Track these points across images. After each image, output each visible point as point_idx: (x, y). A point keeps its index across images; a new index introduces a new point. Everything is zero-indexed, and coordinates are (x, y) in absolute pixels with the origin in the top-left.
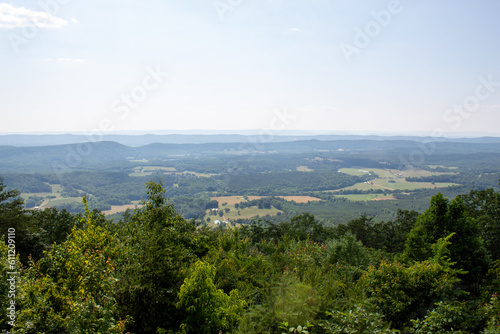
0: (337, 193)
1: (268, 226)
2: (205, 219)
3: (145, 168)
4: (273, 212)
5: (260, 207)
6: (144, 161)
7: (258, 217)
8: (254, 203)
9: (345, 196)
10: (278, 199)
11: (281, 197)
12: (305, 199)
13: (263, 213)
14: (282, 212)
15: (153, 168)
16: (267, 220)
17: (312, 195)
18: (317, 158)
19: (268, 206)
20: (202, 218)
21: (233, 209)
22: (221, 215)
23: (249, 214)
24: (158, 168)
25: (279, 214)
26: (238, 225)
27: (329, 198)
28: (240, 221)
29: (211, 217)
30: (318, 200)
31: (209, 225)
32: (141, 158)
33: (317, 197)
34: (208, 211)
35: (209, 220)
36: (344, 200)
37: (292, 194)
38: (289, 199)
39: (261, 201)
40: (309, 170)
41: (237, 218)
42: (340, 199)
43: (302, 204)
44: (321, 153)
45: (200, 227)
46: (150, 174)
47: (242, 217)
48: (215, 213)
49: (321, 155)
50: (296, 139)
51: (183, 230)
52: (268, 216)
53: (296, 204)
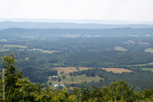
0: (144, 67)
1: (93, 89)
2: (48, 83)
3: (5, 46)
4: (97, 79)
5: (88, 76)
6: (4, 40)
7: (86, 82)
8: (83, 72)
9: (150, 69)
10: (101, 70)
11: (103, 69)
12: (120, 71)
13: (89, 80)
14: (103, 79)
15: (10, 46)
16: (93, 84)
17: (125, 68)
18: (130, 41)
19: (93, 75)
20: (45, 82)
21: (68, 77)
22: (59, 80)
23: (79, 80)
24: (14, 46)
25: (101, 81)
26: (71, 88)
27: (138, 70)
28: (73, 85)
29: (53, 82)
30: (130, 71)
31: (51, 88)
32: (2, 39)
33: (129, 69)
34: (50, 78)
35: (50, 84)
36: (149, 72)
37: (111, 67)
38: (108, 70)
39: (89, 71)
40: (124, 50)
41: (71, 83)
42: (146, 71)
43: (118, 74)
44: (133, 38)
45: (44, 89)
46: (8, 50)
47: (74, 83)
48: (55, 79)
49: (132, 39)
50: (114, 27)
51: (30, 91)
52: (93, 82)
53: (113, 74)
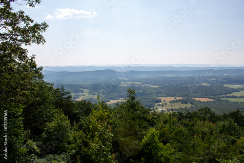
0: (223, 97)
1: (186, 113)
2: (155, 108)
3: (126, 83)
4: (189, 106)
5: (182, 103)
6: (126, 79)
7: (181, 108)
8: (179, 101)
9: (227, 99)
10: (192, 99)
11: (193, 98)
12: (206, 100)
13: (183, 106)
14: (193, 106)
15: (130, 83)
16: (186, 109)
17: (209, 98)
18: (212, 79)
19: (186, 103)
20: (153, 107)
21: (168, 104)
22: (163, 106)
23: (176, 106)
24: (132, 83)
25: (192, 107)
26: (171, 112)
27: (219, 100)
28: (172, 110)
29: (158, 107)
30: (213, 100)
31: (157, 111)
32: (125, 78)
33: (212, 99)
34: (156, 104)
35: (156, 108)
36: (227, 101)
37: (199, 97)
38: (197, 99)
39: (183, 100)
40: (208, 85)
41: (170, 108)
42: (224, 100)
43: (204, 102)
44: (215, 76)
45: (152, 111)
46: (129, 85)
47: (173, 108)
48: (159, 105)
49: (214, 77)
50: (201, 69)
51: (144, 113)
52: (186, 107)
53: (201, 102)
